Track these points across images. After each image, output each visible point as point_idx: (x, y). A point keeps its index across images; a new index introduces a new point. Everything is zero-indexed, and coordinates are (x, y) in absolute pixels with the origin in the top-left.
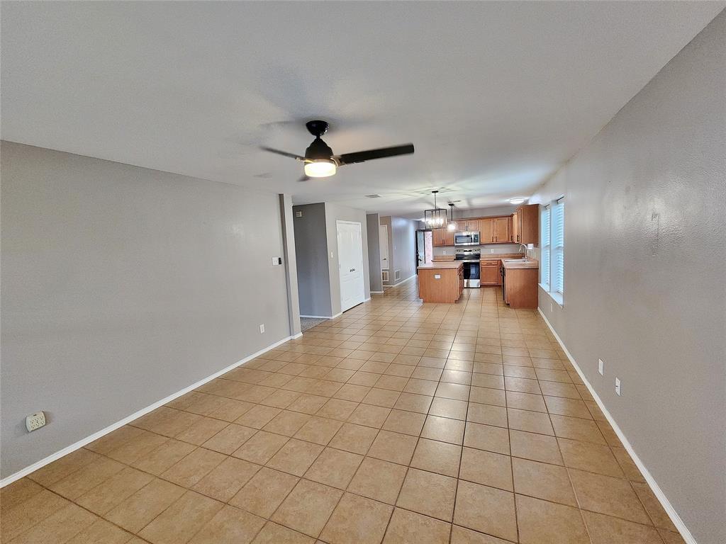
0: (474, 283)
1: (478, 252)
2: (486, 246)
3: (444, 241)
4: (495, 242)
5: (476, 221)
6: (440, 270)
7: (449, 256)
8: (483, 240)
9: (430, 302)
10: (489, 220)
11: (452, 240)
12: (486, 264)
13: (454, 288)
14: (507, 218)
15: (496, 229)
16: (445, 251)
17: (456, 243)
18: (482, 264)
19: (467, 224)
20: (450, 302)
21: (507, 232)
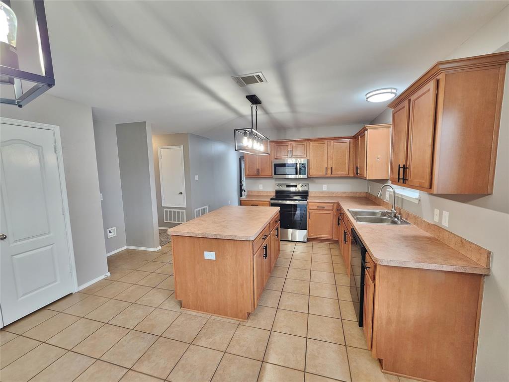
0: (300, 235)
1: (305, 189)
2: (317, 181)
3: (258, 170)
4: (329, 175)
5: (304, 143)
6: (213, 241)
7: (267, 192)
8: (313, 172)
9: (196, 308)
10: (322, 142)
11: (270, 170)
12: (316, 208)
13: (245, 285)
14: (348, 140)
15: (332, 156)
16: (262, 185)
17: (275, 174)
18: (310, 208)
19: (291, 147)
20: (236, 316)
21: (347, 161)
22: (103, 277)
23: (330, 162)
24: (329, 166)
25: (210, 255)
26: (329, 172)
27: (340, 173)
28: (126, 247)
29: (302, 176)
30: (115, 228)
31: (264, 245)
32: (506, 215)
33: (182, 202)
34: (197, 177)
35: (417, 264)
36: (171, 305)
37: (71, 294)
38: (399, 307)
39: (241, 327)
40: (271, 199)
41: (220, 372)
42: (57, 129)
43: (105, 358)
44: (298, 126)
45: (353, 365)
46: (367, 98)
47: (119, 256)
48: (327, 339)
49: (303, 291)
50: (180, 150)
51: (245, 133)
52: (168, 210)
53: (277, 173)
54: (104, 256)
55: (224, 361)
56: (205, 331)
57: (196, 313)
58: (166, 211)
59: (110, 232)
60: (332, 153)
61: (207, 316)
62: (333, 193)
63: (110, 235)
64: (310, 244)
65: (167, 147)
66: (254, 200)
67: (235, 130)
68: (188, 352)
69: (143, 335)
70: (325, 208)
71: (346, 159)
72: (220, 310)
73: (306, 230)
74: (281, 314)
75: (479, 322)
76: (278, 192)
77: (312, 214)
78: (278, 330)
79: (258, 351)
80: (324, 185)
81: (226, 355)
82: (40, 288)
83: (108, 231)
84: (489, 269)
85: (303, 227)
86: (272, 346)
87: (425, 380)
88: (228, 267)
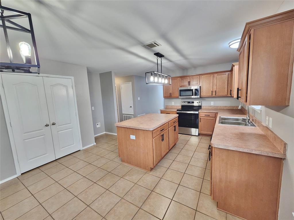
1: (199, 104)
2: (206, 99)
3: (171, 94)
4: (214, 95)
5: (198, 77)
6: (134, 130)
7: (177, 106)
8: (204, 94)
9: (128, 163)
10: (209, 75)
11: (177, 94)
12: (204, 116)
13: (149, 153)
14: (227, 73)
15: (216, 84)
16: (174, 102)
17: (180, 96)
18: (201, 115)
19: (190, 79)
20: (145, 169)
21: (226, 87)
22: (93, 145)
23: (215, 87)
24: (214, 90)
25: (133, 137)
26: (214, 93)
27: (221, 94)
28: (105, 133)
29: (196, 97)
30: (100, 123)
31: (162, 134)
32: (293, 118)
33: (131, 112)
34: (139, 99)
35: (236, 148)
36: (118, 160)
37: (80, 150)
38: (227, 173)
39: (147, 174)
40: (177, 110)
41: (131, 191)
42: (73, 78)
43: (87, 177)
44: (195, 67)
45: (200, 202)
46: (230, 46)
47: (101, 136)
48: (190, 187)
49: (186, 162)
50: (130, 84)
51: (152, 74)
52: (125, 115)
53: (181, 95)
54: (93, 136)
55: (134, 187)
56: (129, 173)
57: (127, 165)
58: (124, 116)
59: (98, 125)
60: (216, 82)
61: (132, 167)
62: (218, 107)
63: (98, 126)
64: (200, 137)
65: (124, 83)
66: (168, 110)
67: (146, 73)
68: (119, 180)
69: (103, 170)
70: (210, 116)
71: (225, 85)
72: (138, 165)
73: (198, 129)
74: (169, 172)
75: (280, 189)
76: (183, 106)
77: (201, 120)
78: (165, 179)
79: (151, 186)
80: (212, 102)
81: (136, 185)
82: (65, 147)
83: (97, 125)
84: (285, 155)
85: (196, 127)
86: (159, 185)
87: (243, 219)
88: (141, 144)
